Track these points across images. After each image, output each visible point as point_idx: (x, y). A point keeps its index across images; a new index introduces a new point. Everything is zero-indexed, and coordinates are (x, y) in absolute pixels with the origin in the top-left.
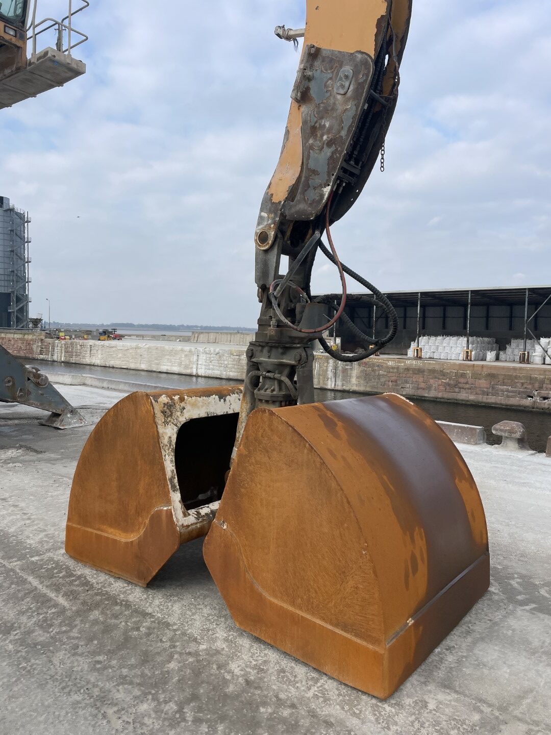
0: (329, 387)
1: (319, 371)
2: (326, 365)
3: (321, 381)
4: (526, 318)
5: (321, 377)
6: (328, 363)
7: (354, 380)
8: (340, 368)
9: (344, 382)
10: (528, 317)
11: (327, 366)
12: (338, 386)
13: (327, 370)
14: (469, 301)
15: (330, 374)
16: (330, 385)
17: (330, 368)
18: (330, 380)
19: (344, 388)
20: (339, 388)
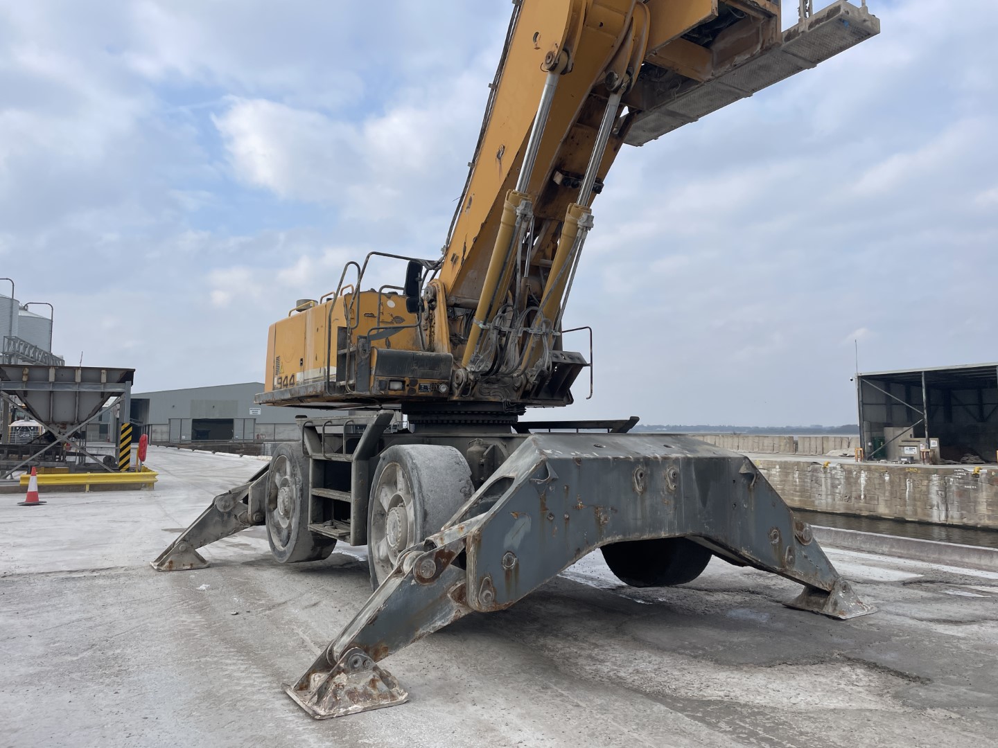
0: (935, 519)
1: (914, 493)
2: (925, 483)
3: (919, 510)
5: (918, 503)
6: (930, 480)
7: (983, 509)
8: (954, 488)
9: (963, 512)
11: (928, 486)
12: (952, 518)
13: (928, 492)
15: (935, 498)
16: (938, 516)
17: (934, 489)
18: (936, 508)
19: (965, 521)
20: (956, 521)
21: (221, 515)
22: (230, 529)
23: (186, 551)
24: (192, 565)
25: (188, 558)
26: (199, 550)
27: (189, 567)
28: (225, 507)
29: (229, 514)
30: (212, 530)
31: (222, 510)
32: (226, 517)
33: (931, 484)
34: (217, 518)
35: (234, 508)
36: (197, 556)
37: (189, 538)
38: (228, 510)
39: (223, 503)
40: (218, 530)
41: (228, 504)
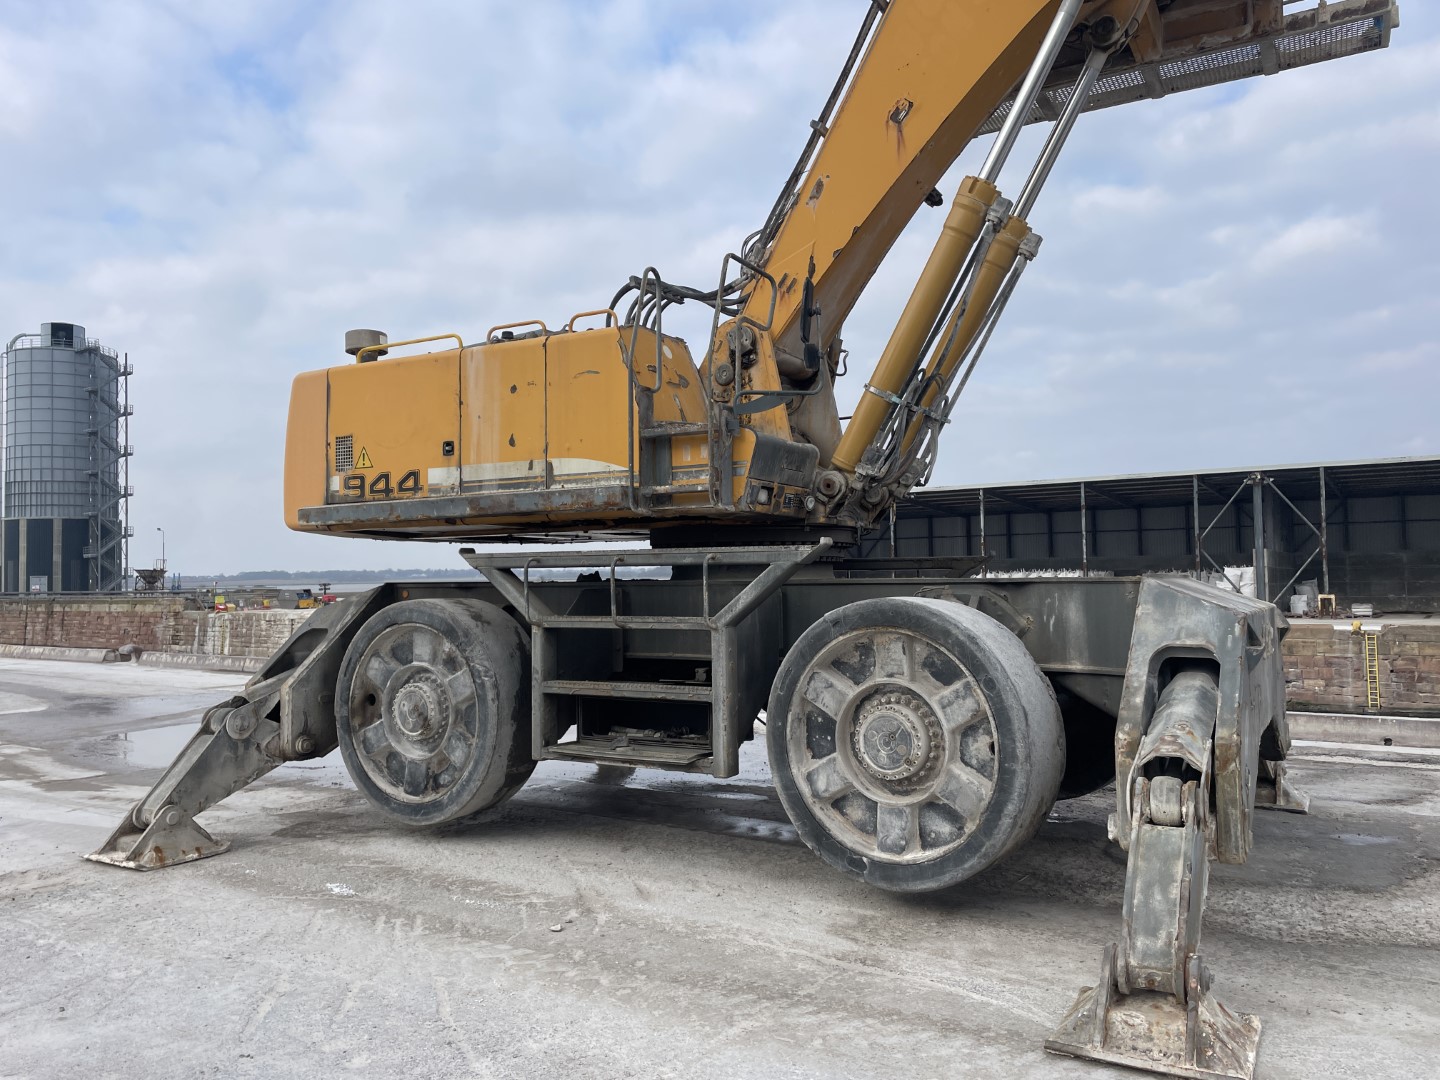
14: (1083, 503)
21: (233, 745)
22: (249, 770)
23: (178, 825)
24: (198, 850)
25: (185, 838)
26: (200, 819)
27: (196, 856)
28: (242, 730)
29: (247, 742)
30: (219, 776)
31: (235, 736)
32: (241, 750)
34: (227, 753)
35: (255, 730)
36: (198, 829)
37: (180, 797)
38: (246, 735)
39: (238, 722)
40: (229, 775)
41: (246, 724)
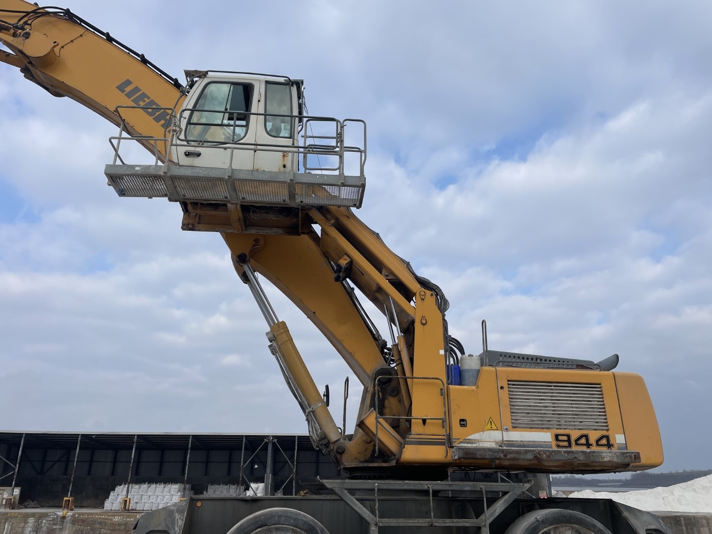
2: (22, 525)
4: (242, 464)
6: (26, 522)
8: (44, 529)
10: (244, 463)
14: (190, 446)
17: (28, 530)
33: (26, 526)
